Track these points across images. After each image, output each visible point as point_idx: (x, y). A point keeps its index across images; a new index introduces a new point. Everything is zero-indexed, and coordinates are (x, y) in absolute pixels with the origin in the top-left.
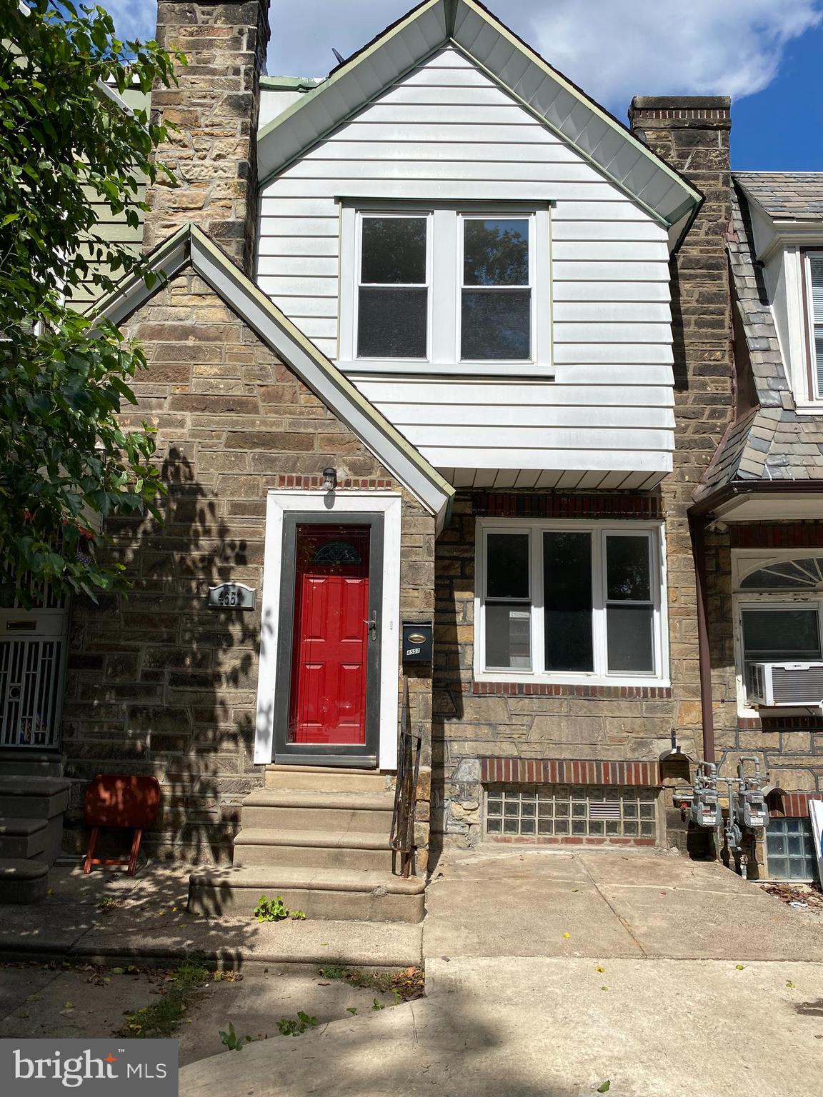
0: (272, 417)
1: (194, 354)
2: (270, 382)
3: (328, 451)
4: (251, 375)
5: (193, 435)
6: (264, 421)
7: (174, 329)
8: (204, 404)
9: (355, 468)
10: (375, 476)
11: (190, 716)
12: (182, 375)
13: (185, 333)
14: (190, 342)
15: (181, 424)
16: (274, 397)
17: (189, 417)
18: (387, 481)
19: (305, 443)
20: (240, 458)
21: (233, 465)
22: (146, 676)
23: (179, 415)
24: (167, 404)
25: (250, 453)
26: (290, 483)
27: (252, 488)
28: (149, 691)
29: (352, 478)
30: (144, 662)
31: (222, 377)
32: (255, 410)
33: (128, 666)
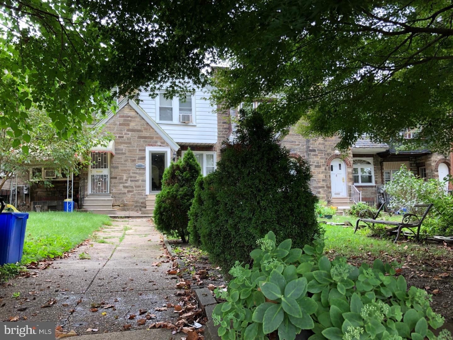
0: (146, 133)
1: (130, 121)
2: (145, 126)
3: (156, 140)
4: (141, 125)
5: (131, 136)
6: (144, 134)
7: (126, 116)
8: (133, 130)
9: (162, 143)
10: (166, 144)
11: (134, 187)
12: (128, 125)
13: (129, 117)
14: (129, 119)
15: (129, 134)
16: (146, 129)
17: (130, 133)
18: (168, 145)
19: (152, 138)
20: (140, 141)
22: (125, 180)
23: (128, 133)
24: (126, 130)
25: (142, 140)
26: (150, 145)
27: (143, 146)
28: (126, 183)
29: (161, 145)
30: (125, 178)
31: (136, 125)
32: (142, 132)
33: (121, 179)
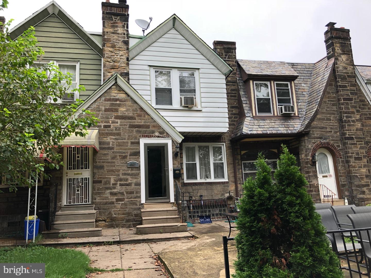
0: (139, 121)
1: (119, 105)
2: (138, 112)
3: (153, 129)
4: (133, 110)
5: (120, 125)
6: (137, 122)
7: (113, 99)
8: (122, 118)
9: (160, 133)
10: (165, 134)
11: (125, 193)
12: (117, 110)
13: (117, 100)
14: (118, 102)
15: (117, 123)
16: (139, 116)
17: (119, 121)
18: (168, 136)
19: (148, 127)
20: (133, 131)
21: (131, 133)
22: (113, 184)
23: (116, 120)
24: (113, 118)
25: (135, 130)
26: (145, 136)
27: (136, 138)
28: (114, 188)
29: (160, 135)
30: (112, 181)
31: (126, 111)
32: (135, 119)
33: (108, 182)
